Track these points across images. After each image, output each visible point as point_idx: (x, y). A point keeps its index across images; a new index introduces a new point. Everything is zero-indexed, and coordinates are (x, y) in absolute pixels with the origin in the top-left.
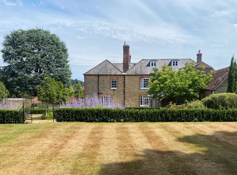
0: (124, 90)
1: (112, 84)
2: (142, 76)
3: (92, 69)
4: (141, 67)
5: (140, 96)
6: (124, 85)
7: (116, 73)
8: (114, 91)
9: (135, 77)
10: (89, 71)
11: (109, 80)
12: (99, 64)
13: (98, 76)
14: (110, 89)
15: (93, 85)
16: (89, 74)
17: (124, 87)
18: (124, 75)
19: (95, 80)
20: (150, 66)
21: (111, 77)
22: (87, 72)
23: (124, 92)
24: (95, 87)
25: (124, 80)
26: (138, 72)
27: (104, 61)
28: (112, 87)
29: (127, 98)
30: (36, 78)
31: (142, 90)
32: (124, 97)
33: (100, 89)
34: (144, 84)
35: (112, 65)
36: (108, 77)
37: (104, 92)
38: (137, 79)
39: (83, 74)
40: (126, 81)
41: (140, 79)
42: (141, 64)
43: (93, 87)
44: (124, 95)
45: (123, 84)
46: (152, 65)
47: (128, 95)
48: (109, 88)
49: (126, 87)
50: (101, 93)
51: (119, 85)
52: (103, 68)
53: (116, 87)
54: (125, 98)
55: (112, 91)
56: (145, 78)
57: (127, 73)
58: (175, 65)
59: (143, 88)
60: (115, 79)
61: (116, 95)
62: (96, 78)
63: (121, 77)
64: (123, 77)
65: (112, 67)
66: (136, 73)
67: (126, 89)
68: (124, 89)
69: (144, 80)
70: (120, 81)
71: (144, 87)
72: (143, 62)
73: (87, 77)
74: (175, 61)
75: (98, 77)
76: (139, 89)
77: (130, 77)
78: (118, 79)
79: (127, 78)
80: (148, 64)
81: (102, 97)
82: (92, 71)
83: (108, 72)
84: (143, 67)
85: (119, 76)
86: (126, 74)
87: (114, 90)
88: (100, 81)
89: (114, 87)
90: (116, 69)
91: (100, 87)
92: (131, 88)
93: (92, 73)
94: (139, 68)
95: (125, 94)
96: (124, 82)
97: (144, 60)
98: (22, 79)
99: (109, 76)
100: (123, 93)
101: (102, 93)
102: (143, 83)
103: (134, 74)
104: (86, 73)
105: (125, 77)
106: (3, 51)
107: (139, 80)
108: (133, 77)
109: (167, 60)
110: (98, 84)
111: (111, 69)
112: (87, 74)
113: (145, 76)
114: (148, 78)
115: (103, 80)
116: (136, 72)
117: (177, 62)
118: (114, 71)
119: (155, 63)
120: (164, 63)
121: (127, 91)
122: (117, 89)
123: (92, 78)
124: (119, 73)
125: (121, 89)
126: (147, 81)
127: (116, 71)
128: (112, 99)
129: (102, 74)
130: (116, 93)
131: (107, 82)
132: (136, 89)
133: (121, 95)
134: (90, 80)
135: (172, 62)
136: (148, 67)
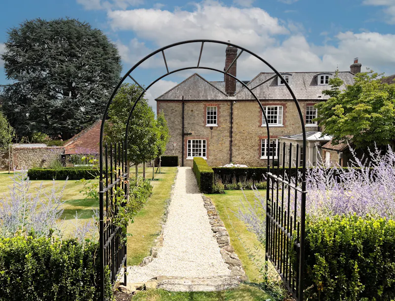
0: (231, 128)
1: (208, 118)
2: (265, 102)
3: (171, 90)
4: (261, 86)
5: (260, 140)
6: (232, 118)
7: (216, 96)
8: (213, 130)
9: (252, 103)
10: (165, 94)
11: (203, 110)
12: (184, 82)
13: (183, 102)
14: (204, 126)
15: (172, 120)
17: (232, 123)
18: (232, 101)
19: (176, 111)
20: (277, 85)
21: (207, 104)
22: (162, 96)
23: (231, 132)
24: (177, 123)
25: (232, 109)
26: (257, 95)
27: (192, 76)
28: (208, 123)
29: (236, 142)
30: (66, 107)
31: (264, 129)
32: (231, 141)
33: (186, 126)
34: (269, 117)
35: (206, 83)
36: (202, 105)
37: (193, 132)
38: (256, 107)
39: (156, 100)
40: (235, 112)
42: (260, 80)
43: (173, 122)
44: (231, 137)
45: (228, 118)
47: (237, 137)
48: (203, 124)
49: (234, 123)
50: (188, 134)
51: (222, 120)
52: (190, 89)
53: (215, 123)
54: (232, 143)
55: (209, 130)
56: (270, 107)
57: (237, 97)
58: (324, 82)
60: (213, 108)
61: (215, 137)
62: (178, 107)
63: (225, 103)
64: (229, 103)
65: (208, 86)
67: (234, 126)
68: (230, 126)
69: (269, 109)
70: (224, 110)
71: (269, 122)
72: (262, 77)
73: (163, 104)
74: (325, 76)
75: (183, 104)
76: (260, 126)
77: (243, 104)
78: (219, 108)
79: (236, 105)
80: (272, 80)
81: (189, 142)
82: (170, 94)
83: (201, 95)
84: (265, 86)
85: (221, 103)
86: (235, 99)
87: (211, 128)
88: (185, 113)
89: (212, 123)
90: (215, 89)
91: (186, 122)
92: (243, 123)
93: (170, 97)
95: (233, 135)
96: (232, 114)
97: (264, 73)
98: (40, 108)
99: (203, 103)
100: (228, 134)
101: (191, 134)
102: (267, 114)
103: (250, 99)
104: (160, 97)
105: (232, 105)
106: (5, 58)
107: (259, 110)
108: (247, 103)
109: (307, 74)
110: (183, 118)
111: (205, 90)
112: (162, 99)
113: (271, 102)
114: (275, 106)
115: (192, 111)
117: (327, 77)
118: (211, 93)
119: (287, 78)
120: (303, 79)
121: (235, 130)
122: (217, 126)
123: (171, 107)
124: (221, 97)
125: (225, 126)
126: (274, 111)
127: (215, 93)
128: (208, 146)
129: (190, 99)
130: (215, 133)
131: (198, 114)
132: (253, 127)
133: (224, 138)
134: (167, 110)
135: (319, 78)
136: (275, 87)
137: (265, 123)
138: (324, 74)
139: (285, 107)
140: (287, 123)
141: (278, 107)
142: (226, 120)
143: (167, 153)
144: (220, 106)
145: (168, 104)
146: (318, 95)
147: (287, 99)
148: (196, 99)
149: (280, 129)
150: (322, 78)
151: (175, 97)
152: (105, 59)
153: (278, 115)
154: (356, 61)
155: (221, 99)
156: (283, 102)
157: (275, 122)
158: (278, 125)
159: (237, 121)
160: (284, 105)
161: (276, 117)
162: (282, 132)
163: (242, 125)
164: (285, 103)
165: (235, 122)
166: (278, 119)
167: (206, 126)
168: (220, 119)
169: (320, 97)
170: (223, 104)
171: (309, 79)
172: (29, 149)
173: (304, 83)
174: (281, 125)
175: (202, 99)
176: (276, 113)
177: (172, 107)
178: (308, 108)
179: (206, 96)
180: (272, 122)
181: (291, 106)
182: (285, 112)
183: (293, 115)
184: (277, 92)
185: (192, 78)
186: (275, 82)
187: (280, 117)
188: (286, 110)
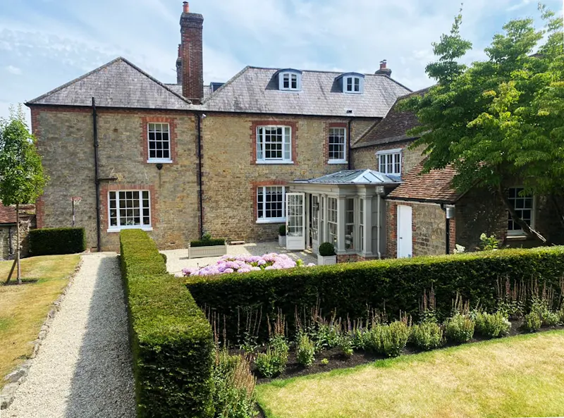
0: (200, 165)
1: (152, 145)
2: (261, 117)
3: (65, 86)
4: (250, 89)
5: (254, 188)
6: (200, 147)
7: (164, 102)
8: (162, 171)
9: (236, 119)
10: (52, 92)
11: (141, 130)
12: (94, 71)
13: (95, 110)
14: (145, 163)
15: (71, 148)
16: (53, 102)
17: (200, 156)
18: (198, 113)
19: (79, 130)
20: (278, 89)
21: (148, 117)
22: (43, 97)
23: (200, 175)
24: (81, 155)
25: (199, 129)
26: (245, 105)
27: (113, 63)
28: (152, 155)
29: (210, 193)
31: (260, 168)
32: (201, 193)
33: (103, 161)
34: (267, 146)
35: (144, 77)
36: (136, 120)
37: (119, 176)
38: (245, 127)
39: (27, 104)
40: (206, 135)
41: (253, 128)
42: (246, 79)
43: (74, 154)
44: (200, 183)
45: (193, 147)
46: (286, 85)
47: (213, 184)
48: (141, 159)
49: (205, 157)
50: (107, 180)
51: (179, 149)
52: (109, 86)
53: (166, 155)
54: (203, 196)
55: (154, 170)
56: (270, 127)
57: (208, 105)
58: (353, 88)
59: (263, 160)
60: (161, 124)
61: (167, 185)
62: (84, 121)
63: (186, 118)
64: (193, 118)
65: (147, 82)
66: (241, 108)
67: (206, 161)
68: (197, 162)
69: (267, 132)
70: (183, 132)
71: (268, 155)
72: (251, 73)
73: (48, 116)
74: (353, 78)
75: (95, 116)
76: (253, 163)
77: (220, 120)
78: (173, 126)
79: (207, 122)
80: (268, 80)
81: (113, 195)
82: (64, 93)
83: (134, 98)
84: (257, 90)
85: (178, 117)
86: (205, 109)
87: (159, 166)
88: (101, 134)
89: (159, 155)
90: (164, 90)
91: (102, 154)
92: (222, 157)
93: (63, 99)
94: (245, 92)
95: (204, 179)
96: (199, 138)
97: (253, 68)
99: (140, 115)
100: (194, 178)
101: (113, 179)
102: (264, 142)
103: (233, 111)
104: (39, 99)
105: (199, 121)
107: (251, 132)
108: (228, 119)
109: (323, 75)
110: (95, 145)
111: (143, 90)
112: (43, 102)
113: (271, 119)
114: (276, 127)
115: (116, 130)
116: (237, 103)
117: (357, 81)
118: (156, 95)
119: (294, 78)
120: (319, 82)
121: (208, 170)
122: (171, 162)
123: (67, 121)
124: (177, 104)
125: (187, 163)
126: (275, 136)
127: (163, 97)
128: (155, 202)
129: (109, 106)
130: (167, 176)
131: (130, 137)
132: (241, 164)
133: (187, 186)
134: (58, 129)
135: (345, 80)
136: (275, 92)
137: (261, 158)
138: (353, 74)
139: (295, 129)
140: (300, 158)
141: (283, 128)
142: (189, 150)
143: (61, 222)
144: (175, 121)
145: (59, 115)
146: (346, 109)
147: (299, 113)
148: (123, 106)
149: (288, 167)
150: (349, 81)
151: (76, 101)
153: (283, 142)
154: (383, 65)
155: (176, 108)
156: (291, 120)
157: (280, 155)
158: (284, 160)
159: (211, 153)
160: (293, 125)
161: (280, 147)
162: (292, 173)
163: (220, 161)
164: (295, 120)
165: (207, 153)
166: (283, 150)
167: (148, 162)
168: (176, 149)
169: (350, 112)
170: (181, 119)
171: (329, 83)
173: (322, 89)
174: (289, 161)
175: (136, 105)
176: (280, 139)
178: (331, 131)
179: (146, 101)
180: (274, 156)
181: (305, 128)
182: (295, 137)
183: (309, 144)
184: (279, 102)
185: (114, 66)
186: (274, 84)
187: (287, 146)
188: (298, 133)
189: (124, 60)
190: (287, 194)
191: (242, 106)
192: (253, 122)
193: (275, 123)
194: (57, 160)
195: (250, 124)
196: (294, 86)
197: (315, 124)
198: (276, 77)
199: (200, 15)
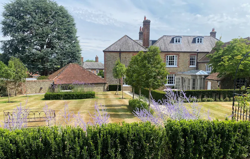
2: (168, 53)
3: (112, 45)
4: (165, 43)
7: (139, 49)
10: (109, 47)
12: (119, 40)
13: (120, 52)
16: (110, 50)
19: (116, 58)
21: (134, 54)
22: (107, 49)
27: (124, 37)
30: (46, 55)
31: (167, 68)
34: (169, 62)
35: (133, 41)
36: (131, 55)
38: (162, 56)
39: (103, 51)
41: (165, 56)
42: (163, 40)
46: (176, 42)
52: (123, 45)
56: (170, 56)
58: (200, 42)
59: (168, 66)
62: (117, 55)
65: (134, 43)
66: (162, 50)
69: (170, 57)
71: (169, 64)
72: (165, 38)
73: (108, 54)
74: (200, 38)
75: (120, 54)
82: (112, 47)
83: (130, 48)
84: (167, 44)
88: (122, 59)
90: (139, 45)
93: (112, 49)
94: (163, 44)
97: (166, 36)
98: (30, 55)
99: (132, 53)
102: (168, 60)
104: (106, 49)
107: (164, 57)
109: (189, 37)
111: (133, 45)
112: (107, 50)
113: (171, 53)
114: (172, 55)
115: (125, 58)
116: (160, 49)
117: (201, 39)
118: (136, 47)
119: (179, 39)
120: (188, 40)
124: (142, 50)
126: (172, 58)
127: (138, 47)
129: (124, 51)
131: (129, 60)
134: (111, 57)
135: (197, 39)
136: (173, 44)
137: (167, 65)
138: (200, 37)
140: (180, 65)
141: (175, 56)
143: (110, 83)
145: (111, 54)
146: (197, 49)
147: (180, 51)
148: (127, 51)
149: (176, 68)
150: (198, 39)
151: (115, 50)
152: (69, 25)
153: (175, 60)
154: (213, 30)
156: (177, 53)
158: (174, 66)
160: (178, 55)
161: (173, 62)
162: (177, 70)
164: (179, 53)
166: (174, 63)
169: (198, 50)
171: (191, 40)
172: (32, 81)
173: (188, 42)
174: (176, 66)
175: (131, 50)
176: (174, 59)
177: (113, 55)
178: (191, 56)
179: (134, 49)
180: (171, 65)
181: (182, 55)
182: (178, 59)
183: (183, 61)
184: (174, 47)
185: (124, 38)
186: (172, 41)
187: (176, 61)
188: (179, 57)
189: (127, 36)
190: (175, 77)
191: (162, 49)
192: (165, 54)
193: (173, 54)
194: (110, 66)
195: (164, 55)
196: (179, 42)
197: (186, 54)
198: (173, 39)
199: (150, 20)
